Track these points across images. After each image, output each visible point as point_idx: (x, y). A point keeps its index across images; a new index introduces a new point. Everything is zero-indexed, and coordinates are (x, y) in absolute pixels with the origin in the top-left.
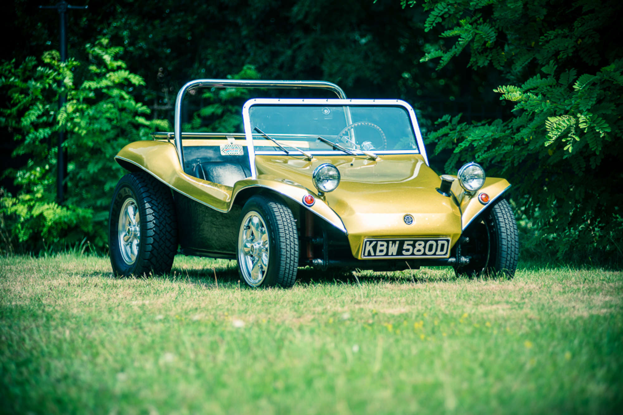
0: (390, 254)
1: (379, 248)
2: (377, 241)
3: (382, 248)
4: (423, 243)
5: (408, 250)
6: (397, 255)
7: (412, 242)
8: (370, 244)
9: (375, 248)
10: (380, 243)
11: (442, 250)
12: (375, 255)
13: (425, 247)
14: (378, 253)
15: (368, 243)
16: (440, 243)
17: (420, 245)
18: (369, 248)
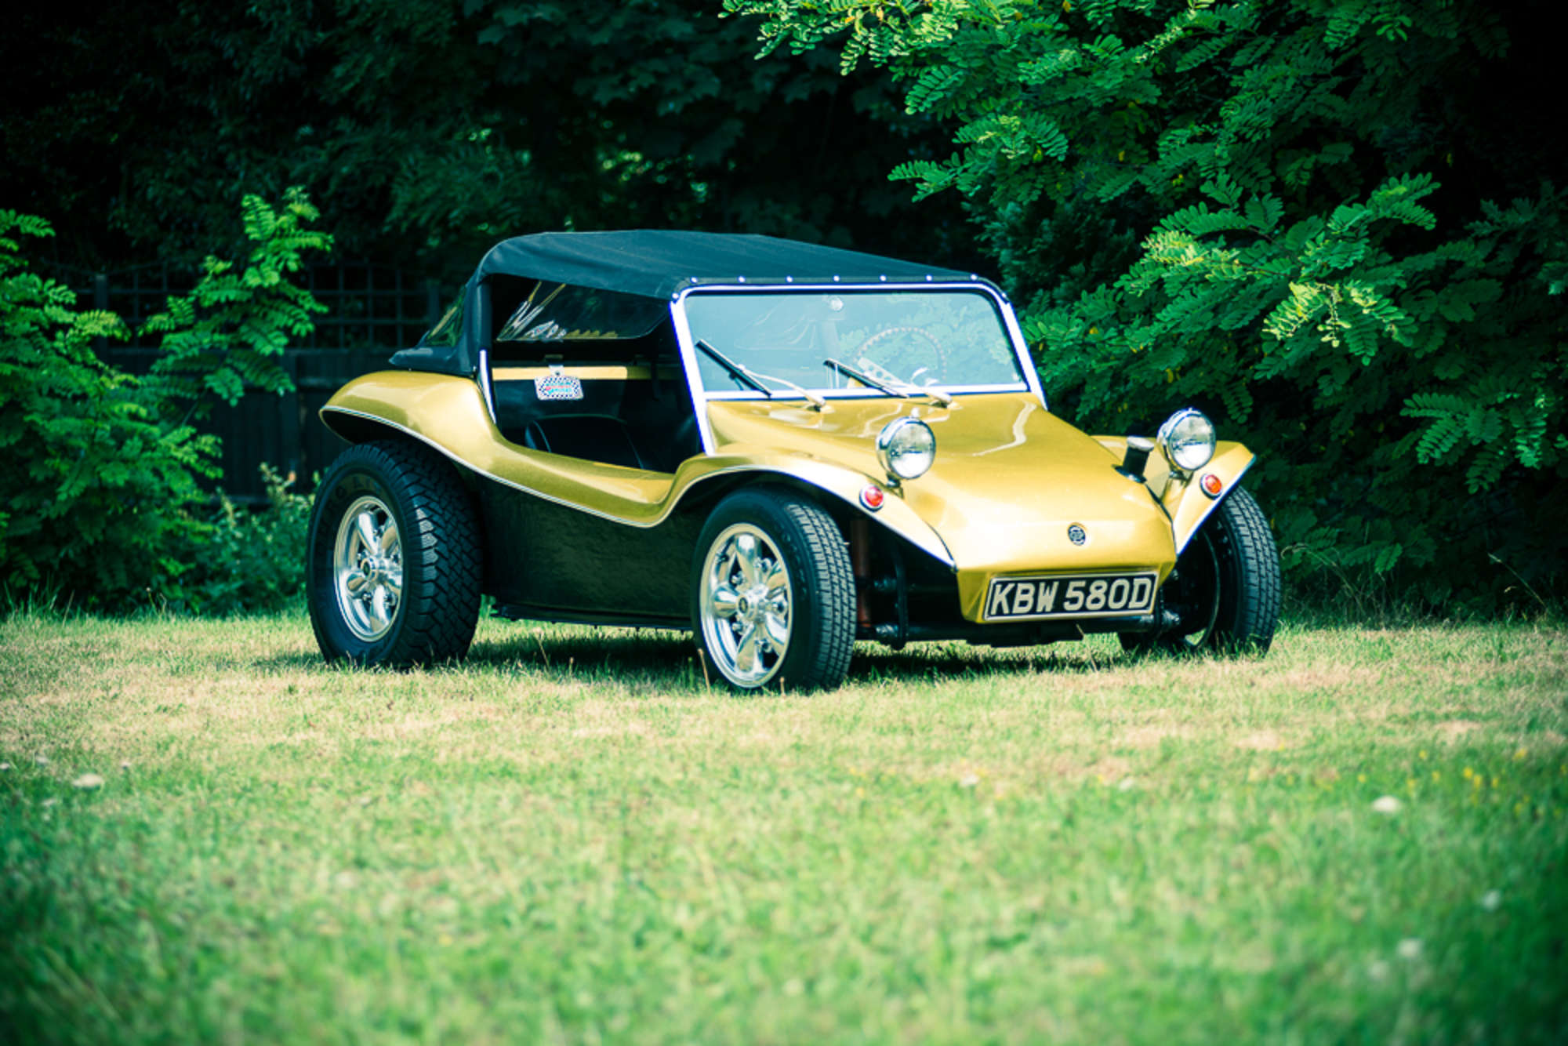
0: (1039, 609)
1: (1019, 597)
2: (1016, 582)
3: (1024, 597)
4: (1104, 584)
5: (1074, 601)
6: (1053, 611)
7: (1083, 584)
8: (1002, 589)
9: (1011, 597)
10: (1021, 587)
11: (1140, 598)
12: (1011, 614)
13: (1107, 594)
14: (1017, 609)
15: (999, 587)
16: (1137, 582)
17: (1098, 588)
18: (1001, 597)
